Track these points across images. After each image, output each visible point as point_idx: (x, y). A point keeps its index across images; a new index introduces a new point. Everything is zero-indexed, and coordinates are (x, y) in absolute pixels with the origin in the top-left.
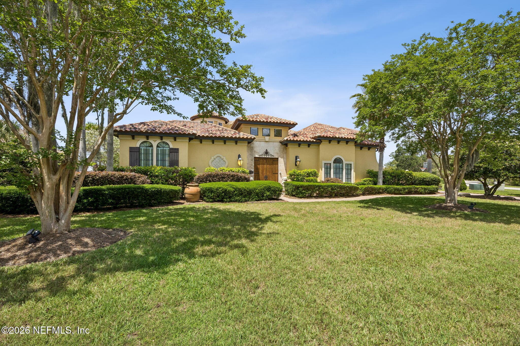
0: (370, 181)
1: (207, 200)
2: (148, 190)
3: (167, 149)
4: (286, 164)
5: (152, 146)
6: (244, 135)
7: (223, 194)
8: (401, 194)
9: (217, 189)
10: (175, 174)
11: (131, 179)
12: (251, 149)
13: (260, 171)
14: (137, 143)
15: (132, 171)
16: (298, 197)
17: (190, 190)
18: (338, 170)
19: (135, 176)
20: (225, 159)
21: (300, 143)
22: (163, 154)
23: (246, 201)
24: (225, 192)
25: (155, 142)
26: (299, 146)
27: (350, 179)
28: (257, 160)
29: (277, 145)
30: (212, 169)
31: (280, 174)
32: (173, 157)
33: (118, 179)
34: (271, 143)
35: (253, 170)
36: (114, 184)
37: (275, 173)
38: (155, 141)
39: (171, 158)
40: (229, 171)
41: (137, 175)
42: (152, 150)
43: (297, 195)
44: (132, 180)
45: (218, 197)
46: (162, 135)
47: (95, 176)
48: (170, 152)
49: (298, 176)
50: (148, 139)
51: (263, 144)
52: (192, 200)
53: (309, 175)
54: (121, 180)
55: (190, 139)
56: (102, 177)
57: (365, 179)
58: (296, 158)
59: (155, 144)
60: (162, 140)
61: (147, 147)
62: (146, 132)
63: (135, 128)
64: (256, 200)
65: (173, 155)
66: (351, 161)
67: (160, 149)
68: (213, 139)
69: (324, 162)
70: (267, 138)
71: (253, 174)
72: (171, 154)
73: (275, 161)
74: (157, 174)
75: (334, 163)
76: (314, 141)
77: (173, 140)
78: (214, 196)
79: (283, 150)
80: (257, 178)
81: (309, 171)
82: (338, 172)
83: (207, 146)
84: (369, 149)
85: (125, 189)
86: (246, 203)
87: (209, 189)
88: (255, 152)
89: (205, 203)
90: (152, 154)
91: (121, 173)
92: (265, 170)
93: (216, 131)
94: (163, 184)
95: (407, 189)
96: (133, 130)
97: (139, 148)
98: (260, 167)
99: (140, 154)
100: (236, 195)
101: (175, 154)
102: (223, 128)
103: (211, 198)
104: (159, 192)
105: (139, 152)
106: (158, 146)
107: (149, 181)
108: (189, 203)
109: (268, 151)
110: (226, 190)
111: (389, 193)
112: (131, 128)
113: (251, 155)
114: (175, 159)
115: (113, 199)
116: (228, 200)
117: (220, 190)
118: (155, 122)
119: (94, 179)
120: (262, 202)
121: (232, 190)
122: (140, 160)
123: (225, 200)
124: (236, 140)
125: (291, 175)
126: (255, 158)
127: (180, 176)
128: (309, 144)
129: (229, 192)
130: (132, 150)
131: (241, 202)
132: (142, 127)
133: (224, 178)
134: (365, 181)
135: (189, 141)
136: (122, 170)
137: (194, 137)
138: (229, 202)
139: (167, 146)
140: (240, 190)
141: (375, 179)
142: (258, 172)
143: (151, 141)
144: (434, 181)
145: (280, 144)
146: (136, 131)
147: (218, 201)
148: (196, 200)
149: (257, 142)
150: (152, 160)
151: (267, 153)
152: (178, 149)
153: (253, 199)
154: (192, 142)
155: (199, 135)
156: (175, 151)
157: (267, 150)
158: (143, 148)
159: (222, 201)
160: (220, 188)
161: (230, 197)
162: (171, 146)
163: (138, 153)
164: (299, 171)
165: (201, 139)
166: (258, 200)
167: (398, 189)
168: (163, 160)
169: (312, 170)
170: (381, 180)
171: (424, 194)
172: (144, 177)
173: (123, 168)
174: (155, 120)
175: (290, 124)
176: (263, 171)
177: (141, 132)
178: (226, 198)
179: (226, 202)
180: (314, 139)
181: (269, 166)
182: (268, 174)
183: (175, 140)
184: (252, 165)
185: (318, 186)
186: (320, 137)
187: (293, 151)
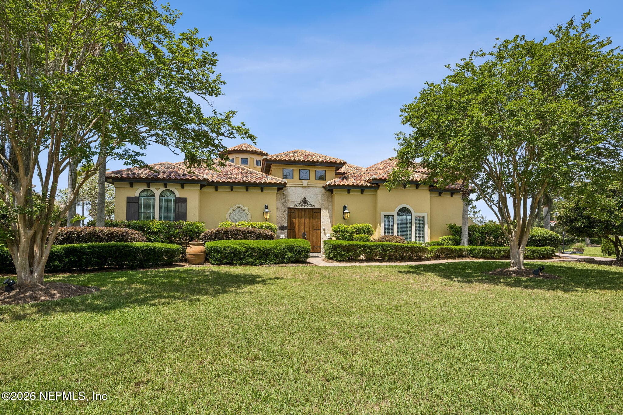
0: (450, 240)
1: (213, 262)
2: (139, 249)
3: (172, 198)
4: (331, 217)
5: (154, 195)
6: (272, 179)
7: (232, 255)
8: (494, 258)
9: (224, 249)
10: (177, 231)
11: (122, 235)
12: (284, 197)
13: (297, 227)
14: (136, 192)
15: (126, 226)
16: (336, 260)
17: (193, 249)
18: (404, 225)
19: (127, 232)
20: (247, 211)
21: (349, 189)
22: (168, 205)
23: (261, 264)
24: (235, 252)
25: (158, 191)
26: (349, 193)
27: (423, 237)
28: (292, 212)
29: (320, 191)
30: (229, 224)
31: (324, 230)
32: (180, 209)
33: (107, 235)
34: (311, 188)
35: (286, 225)
36: (100, 242)
37: (317, 229)
38: (157, 189)
39: (177, 210)
40: (249, 226)
41: (130, 231)
42: (154, 200)
43: (335, 257)
44: (123, 238)
45: (226, 258)
46: (166, 182)
47: (80, 232)
48: (176, 203)
49: (343, 232)
50: (149, 187)
51: (300, 190)
52: (195, 262)
53: (358, 231)
54: (111, 237)
55: (202, 186)
56: (88, 234)
57: (444, 237)
58: (345, 208)
59: (157, 193)
60: (166, 187)
61: (147, 196)
62: (147, 178)
63: (134, 174)
64: (275, 263)
65: (180, 206)
66: (424, 212)
67: (163, 198)
68: (232, 186)
69: (383, 214)
70: (305, 183)
71: (286, 230)
72: (177, 205)
73: (316, 213)
74: (155, 229)
75: (398, 214)
76: (369, 185)
77: (180, 188)
78: (220, 257)
79: (328, 198)
80: (292, 234)
81: (360, 226)
82: (405, 227)
83: (224, 195)
84: (452, 195)
85: (112, 247)
86: (261, 266)
87: (214, 249)
88: (288, 201)
89: (211, 265)
90: (154, 205)
91: (111, 229)
92: (303, 226)
93: (237, 174)
94: (162, 242)
95: (504, 251)
96: (131, 176)
97: (139, 197)
98: (296, 221)
99: (139, 205)
100: (248, 256)
101: (183, 204)
102: (248, 170)
103: (217, 260)
104: (152, 252)
105: (138, 202)
106: (161, 196)
107: (144, 238)
108: (190, 265)
109: (307, 199)
110: (236, 250)
111: (475, 256)
112: (128, 174)
113: (284, 204)
114: (183, 211)
115: (98, 258)
116: (239, 262)
117: (228, 249)
118: (161, 164)
119: (79, 236)
120: (282, 265)
121: (244, 249)
122: (139, 213)
123: (235, 262)
124: (262, 186)
125: (336, 232)
126: (289, 209)
127: (183, 232)
128: (362, 189)
129: (240, 252)
130: (131, 201)
131: (255, 265)
132: (142, 172)
133: (238, 235)
134: (443, 240)
135: (201, 189)
136: (115, 225)
137: (205, 183)
138: (240, 265)
139: (172, 195)
140: (253, 250)
141: (458, 237)
142: (294, 227)
143: (153, 189)
144: (548, 240)
145: (324, 190)
146: (134, 178)
147: (226, 264)
148: (198, 262)
149: (292, 188)
150: (154, 213)
151: (305, 202)
152: (185, 199)
153: (271, 261)
154: (204, 189)
155: (213, 181)
156: (183, 201)
157: (305, 198)
158: (143, 198)
159: (231, 264)
160: (228, 247)
161: (241, 259)
162: (178, 195)
163: (137, 204)
164: (346, 226)
165: (216, 185)
166: (278, 264)
167: (488, 252)
168: (167, 213)
169: (364, 225)
170: (465, 239)
171: (532, 259)
172: (138, 234)
173: (116, 223)
174: (161, 162)
175: (336, 163)
176: (300, 226)
177: (141, 178)
178: (236, 260)
179: (236, 265)
180: (369, 183)
181: (308, 220)
182: (307, 230)
183: (183, 187)
184: (285, 218)
185: (363, 246)
186: (375, 179)
187: (340, 199)
